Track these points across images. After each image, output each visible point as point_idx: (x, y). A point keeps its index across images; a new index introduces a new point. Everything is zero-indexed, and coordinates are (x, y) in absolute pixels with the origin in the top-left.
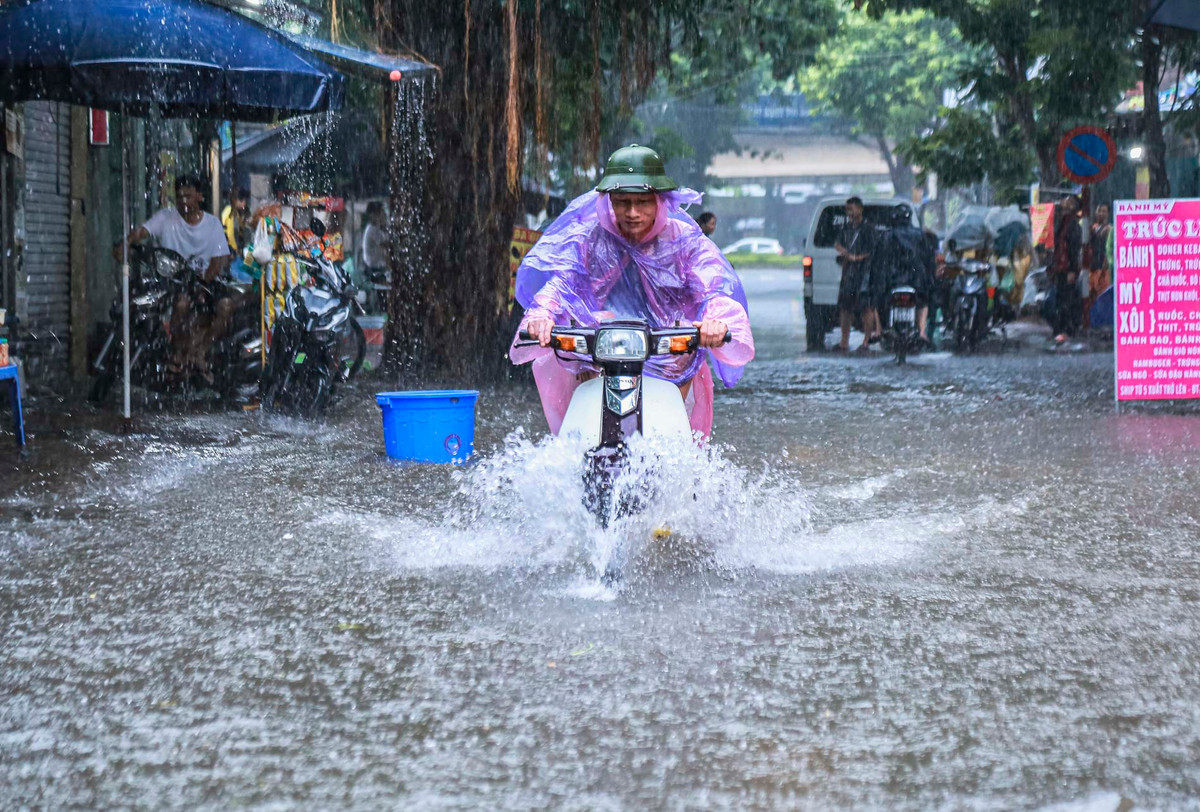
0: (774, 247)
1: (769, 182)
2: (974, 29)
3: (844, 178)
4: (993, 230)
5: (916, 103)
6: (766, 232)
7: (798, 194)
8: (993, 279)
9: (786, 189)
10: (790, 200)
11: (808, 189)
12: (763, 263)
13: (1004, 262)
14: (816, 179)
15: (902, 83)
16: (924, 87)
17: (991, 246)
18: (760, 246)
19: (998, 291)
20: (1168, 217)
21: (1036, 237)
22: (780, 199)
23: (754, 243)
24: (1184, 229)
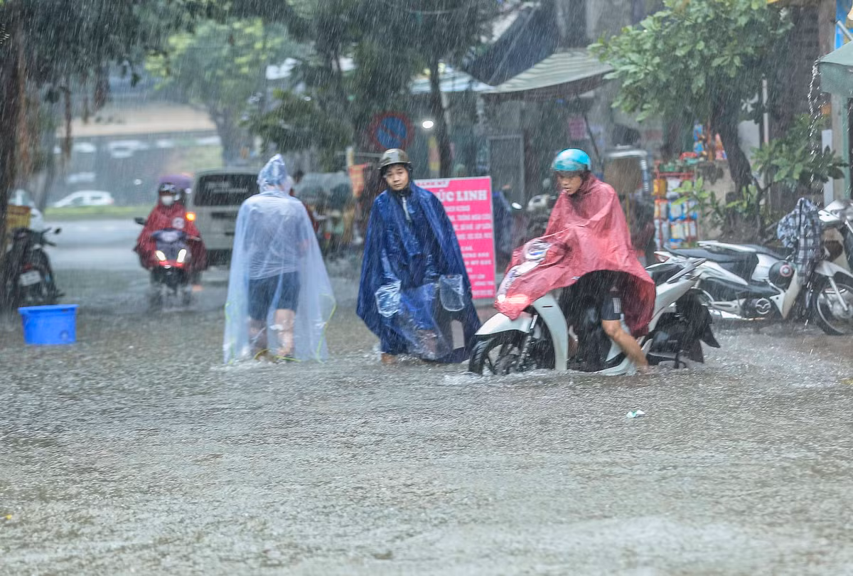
0: (105, 199)
1: (100, 141)
2: (299, 31)
3: (168, 135)
4: (328, 192)
5: (245, 77)
6: (96, 186)
7: (124, 149)
8: (329, 227)
9: (113, 145)
10: (118, 154)
11: (134, 145)
12: (100, 214)
13: (336, 214)
14: (143, 137)
15: (232, 61)
16: (252, 64)
17: (326, 202)
18: (94, 198)
19: (333, 236)
20: (446, 190)
21: (355, 192)
22: (108, 155)
23: (87, 196)
24: (455, 197)
